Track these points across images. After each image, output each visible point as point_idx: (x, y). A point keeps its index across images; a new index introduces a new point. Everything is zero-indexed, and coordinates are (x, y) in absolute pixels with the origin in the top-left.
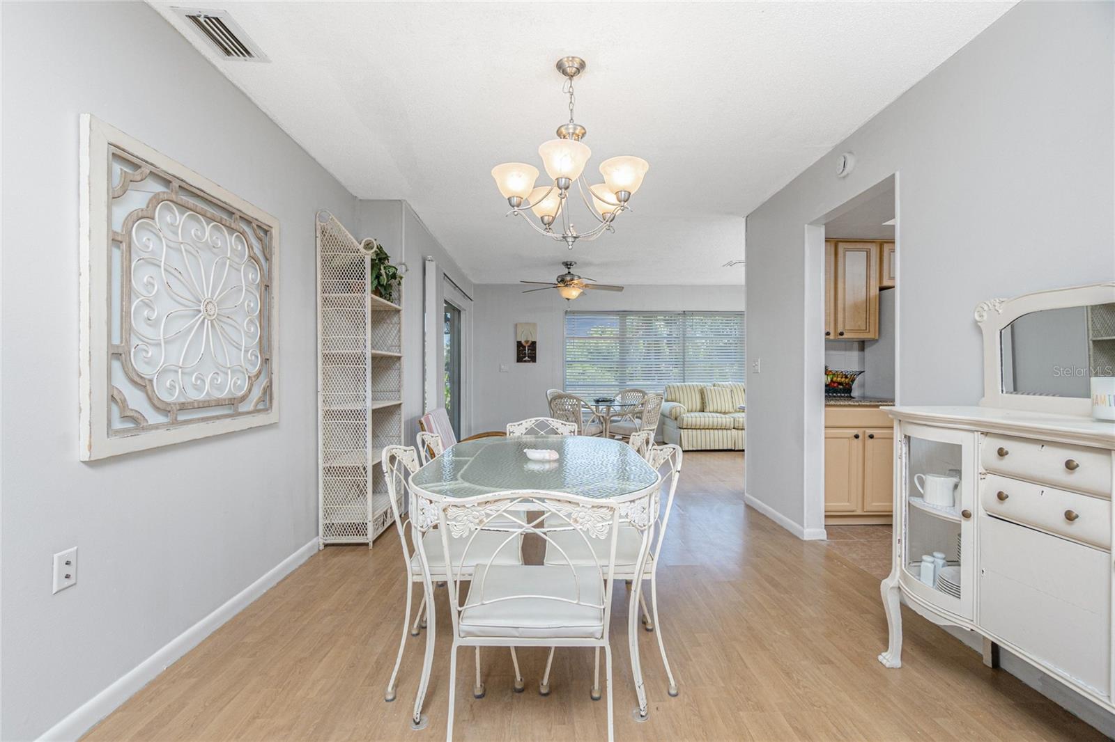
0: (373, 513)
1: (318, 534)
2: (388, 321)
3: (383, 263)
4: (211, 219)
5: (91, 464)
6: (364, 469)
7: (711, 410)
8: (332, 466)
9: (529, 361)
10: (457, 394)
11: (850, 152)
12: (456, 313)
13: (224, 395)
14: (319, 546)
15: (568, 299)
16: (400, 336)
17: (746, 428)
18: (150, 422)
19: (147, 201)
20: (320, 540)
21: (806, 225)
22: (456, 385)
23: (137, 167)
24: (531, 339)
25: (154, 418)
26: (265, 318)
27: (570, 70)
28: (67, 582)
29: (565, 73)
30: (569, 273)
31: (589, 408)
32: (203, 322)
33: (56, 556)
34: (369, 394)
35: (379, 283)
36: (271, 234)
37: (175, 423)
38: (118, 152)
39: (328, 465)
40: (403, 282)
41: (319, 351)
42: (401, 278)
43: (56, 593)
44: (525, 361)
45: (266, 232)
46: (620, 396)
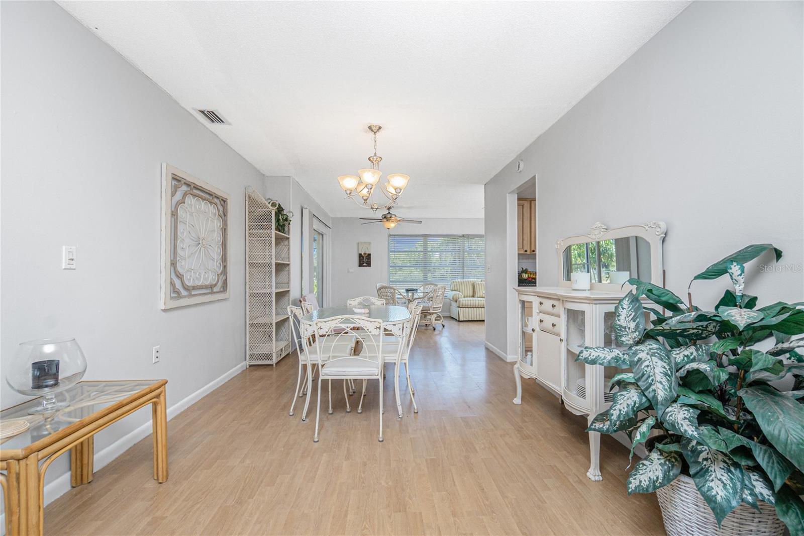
0: (276, 348)
1: (246, 360)
2: (282, 244)
3: (280, 213)
4: (204, 199)
5: (165, 311)
6: (271, 324)
7: (479, 296)
8: (254, 323)
9: (366, 266)
10: (321, 287)
11: (522, 160)
12: (321, 236)
13: (208, 283)
14: (246, 366)
15: (389, 229)
16: (289, 253)
17: (485, 306)
18: (183, 294)
19: (182, 195)
20: (248, 363)
21: (507, 194)
22: (321, 281)
23: (179, 181)
24: (368, 252)
25: (184, 293)
26: (224, 245)
27: (374, 129)
28: (157, 360)
29: (372, 131)
30: (389, 213)
31: (401, 295)
32: (201, 249)
33: (154, 348)
34: (274, 284)
35: (279, 224)
36: (227, 203)
37: (191, 296)
38: (174, 176)
39: (252, 322)
40: (291, 223)
41: (247, 261)
42: (290, 221)
43: (155, 363)
44: (364, 266)
45: (224, 201)
46: (422, 287)
